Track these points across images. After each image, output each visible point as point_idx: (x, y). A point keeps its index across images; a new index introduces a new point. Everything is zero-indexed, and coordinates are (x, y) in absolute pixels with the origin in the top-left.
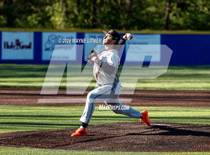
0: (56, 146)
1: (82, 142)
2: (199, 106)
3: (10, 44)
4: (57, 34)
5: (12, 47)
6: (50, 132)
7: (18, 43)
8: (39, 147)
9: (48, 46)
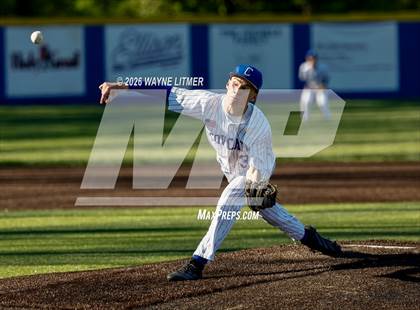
3: (25, 57)
6: (114, 273)
7: (46, 54)
9: (121, 59)
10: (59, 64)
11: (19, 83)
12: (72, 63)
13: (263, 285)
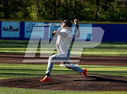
0: (32, 87)
1: (46, 85)
2: (114, 65)
5: (7, 30)
7: (11, 28)
8: (22, 88)
9: (28, 30)
11: (4, 34)
12: (17, 30)
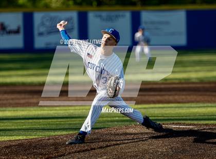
4: (53, 14)
6: (39, 141)
10: (10, 32)
13: (117, 146)
